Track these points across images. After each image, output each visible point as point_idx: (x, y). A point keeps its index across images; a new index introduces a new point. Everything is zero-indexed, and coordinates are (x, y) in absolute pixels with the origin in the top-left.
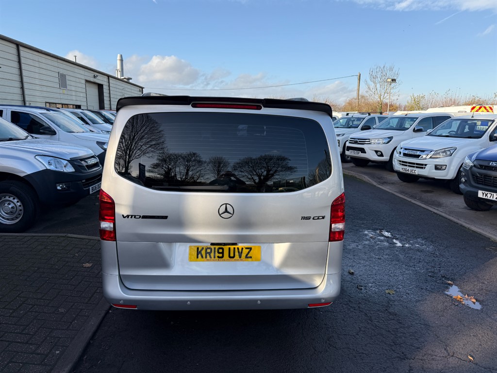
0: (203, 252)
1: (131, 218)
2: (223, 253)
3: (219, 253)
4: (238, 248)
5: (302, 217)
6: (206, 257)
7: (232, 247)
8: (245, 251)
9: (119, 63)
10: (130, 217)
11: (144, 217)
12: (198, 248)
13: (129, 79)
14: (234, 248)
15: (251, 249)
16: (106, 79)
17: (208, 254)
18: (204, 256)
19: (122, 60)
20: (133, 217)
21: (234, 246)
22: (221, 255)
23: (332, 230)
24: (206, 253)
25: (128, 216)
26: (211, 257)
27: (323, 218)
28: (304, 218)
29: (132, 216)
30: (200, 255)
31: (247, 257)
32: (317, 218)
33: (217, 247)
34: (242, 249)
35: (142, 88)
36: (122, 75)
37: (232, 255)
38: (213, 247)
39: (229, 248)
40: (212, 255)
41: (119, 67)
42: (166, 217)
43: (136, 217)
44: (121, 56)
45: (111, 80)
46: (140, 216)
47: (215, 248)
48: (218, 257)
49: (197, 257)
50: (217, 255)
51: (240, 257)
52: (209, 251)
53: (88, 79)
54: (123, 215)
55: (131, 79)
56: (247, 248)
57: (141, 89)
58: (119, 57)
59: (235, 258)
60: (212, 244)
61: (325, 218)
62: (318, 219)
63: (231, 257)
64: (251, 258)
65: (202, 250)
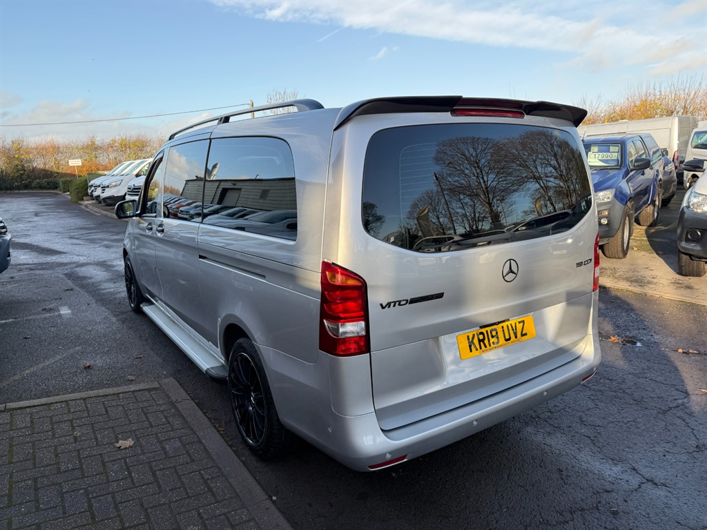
0: (476, 341)
1: (394, 306)
2: (497, 336)
3: (493, 337)
4: (511, 325)
5: (577, 264)
6: (481, 348)
7: (505, 325)
8: (519, 327)
10: (392, 304)
11: (413, 301)
12: (468, 337)
14: (507, 326)
15: (523, 322)
17: (482, 343)
18: (478, 347)
20: (397, 303)
21: (507, 323)
22: (495, 340)
24: (480, 341)
25: (389, 305)
26: (486, 347)
27: (591, 260)
29: (395, 302)
30: (473, 347)
31: (523, 335)
32: (586, 263)
33: (489, 329)
34: (516, 324)
37: (507, 336)
38: (484, 331)
39: (502, 327)
40: (486, 341)
43: (402, 303)
46: (407, 301)
47: (487, 332)
48: (494, 343)
49: (471, 351)
50: (492, 340)
51: (516, 337)
54: (381, 305)
56: (520, 322)
59: (511, 340)
60: (483, 326)
63: (507, 340)
64: (526, 334)
65: (473, 338)
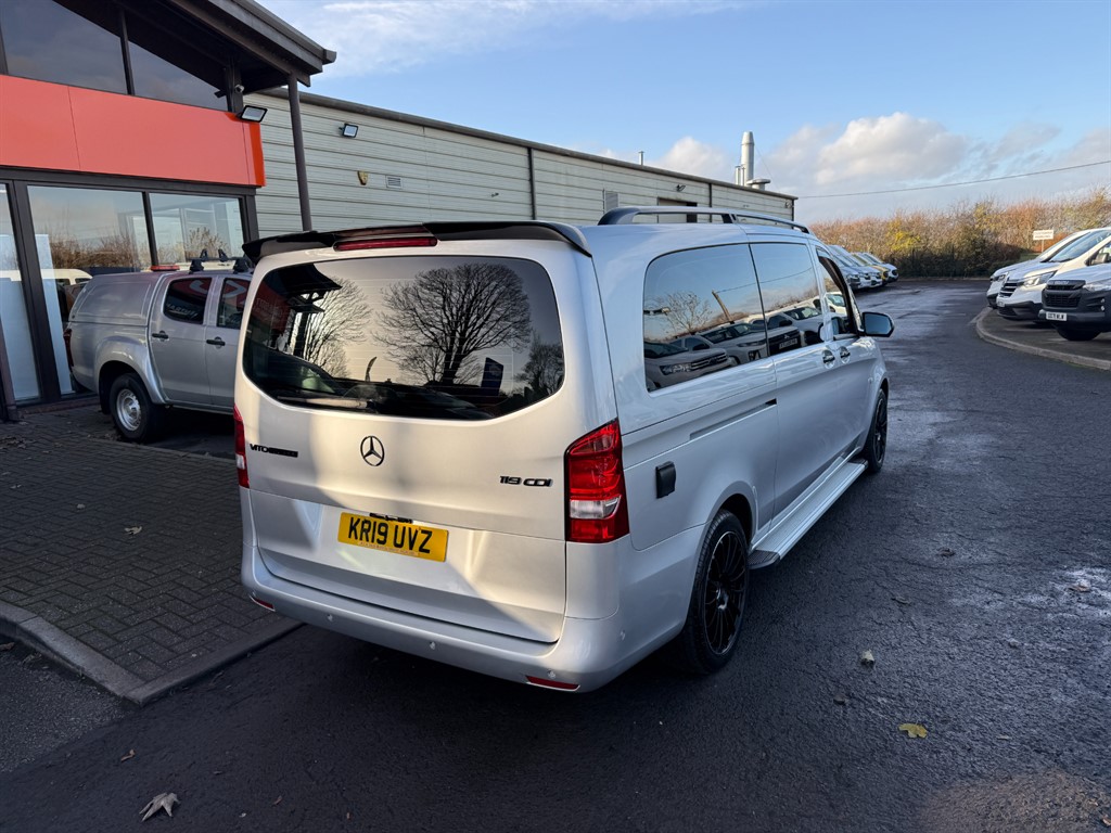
0: (359, 528)
1: (259, 450)
2: (385, 534)
3: (380, 533)
4: (410, 529)
5: (503, 478)
6: (361, 539)
7: (401, 525)
8: (421, 537)
9: (745, 150)
12: (352, 518)
13: (763, 183)
14: (404, 528)
15: (430, 533)
16: (704, 189)
17: (364, 534)
18: (359, 536)
19: (751, 144)
21: (405, 524)
22: (382, 538)
23: (573, 515)
24: (363, 530)
25: (256, 447)
26: (367, 540)
27: (548, 483)
28: (505, 480)
29: (259, 447)
30: (353, 533)
31: (421, 549)
32: (532, 482)
33: (379, 521)
34: (417, 532)
35: (793, 199)
36: (751, 176)
37: (399, 542)
38: (373, 520)
39: (397, 527)
40: (370, 534)
41: (744, 160)
42: (295, 454)
44: (751, 135)
45: (716, 191)
46: (267, 449)
47: (375, 523)
48: (379, 542)
49: (350, 536)
50: (377, 536)
51: (411, 548)
52: (366, 526)
53: (664, 195)
54: (253, 445)
55: (769, 182)
56: (423, 532)
57: (789, 202)
58: (745, 139)
59: (402, 548)
60: (372, 515)
61: (553, 486)
62: (536, 484)
63: (397, 545)
64: (427, 551)
65: (357, 523)
